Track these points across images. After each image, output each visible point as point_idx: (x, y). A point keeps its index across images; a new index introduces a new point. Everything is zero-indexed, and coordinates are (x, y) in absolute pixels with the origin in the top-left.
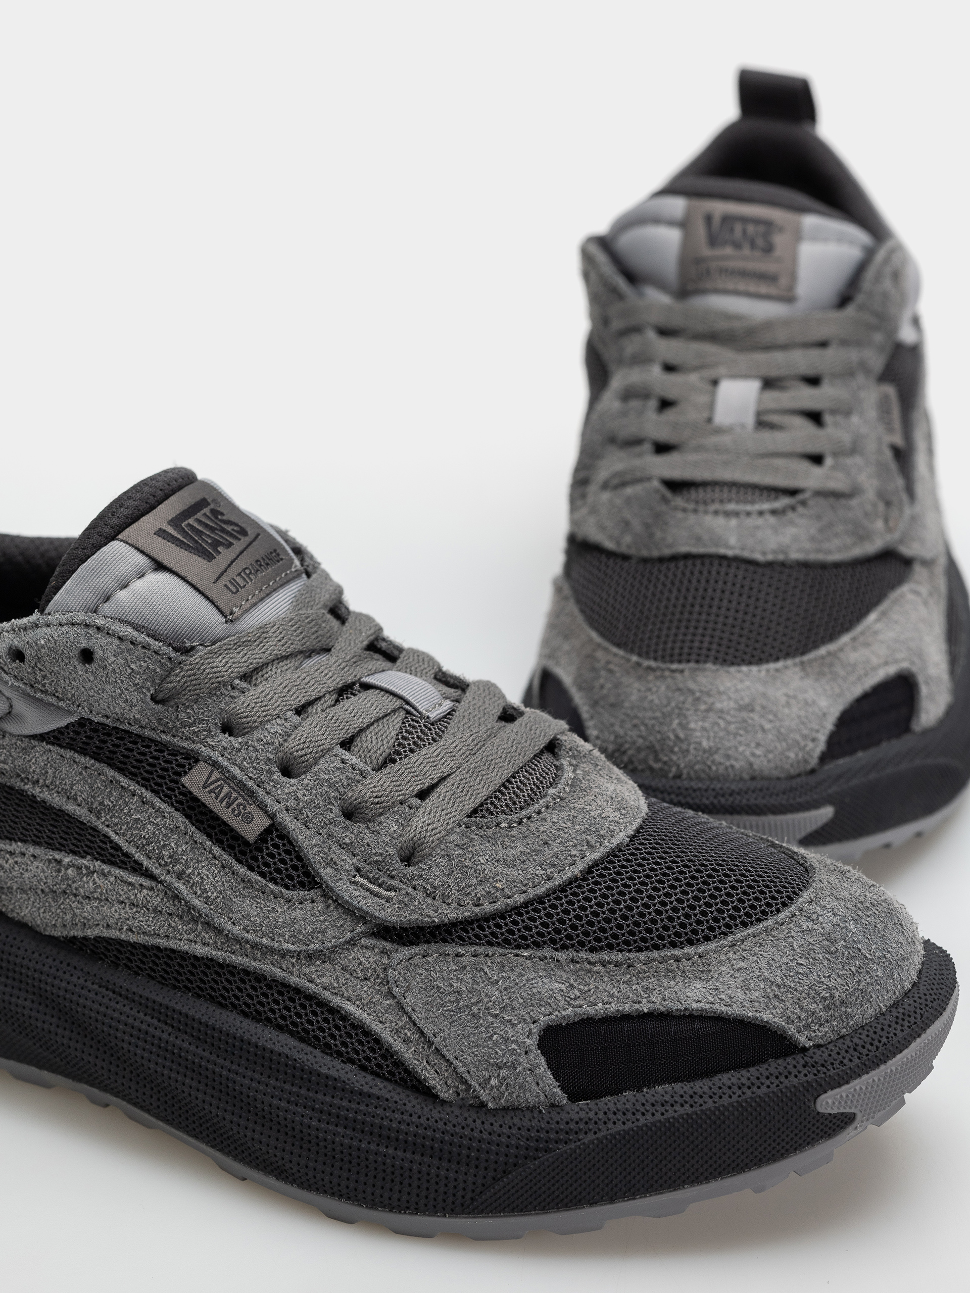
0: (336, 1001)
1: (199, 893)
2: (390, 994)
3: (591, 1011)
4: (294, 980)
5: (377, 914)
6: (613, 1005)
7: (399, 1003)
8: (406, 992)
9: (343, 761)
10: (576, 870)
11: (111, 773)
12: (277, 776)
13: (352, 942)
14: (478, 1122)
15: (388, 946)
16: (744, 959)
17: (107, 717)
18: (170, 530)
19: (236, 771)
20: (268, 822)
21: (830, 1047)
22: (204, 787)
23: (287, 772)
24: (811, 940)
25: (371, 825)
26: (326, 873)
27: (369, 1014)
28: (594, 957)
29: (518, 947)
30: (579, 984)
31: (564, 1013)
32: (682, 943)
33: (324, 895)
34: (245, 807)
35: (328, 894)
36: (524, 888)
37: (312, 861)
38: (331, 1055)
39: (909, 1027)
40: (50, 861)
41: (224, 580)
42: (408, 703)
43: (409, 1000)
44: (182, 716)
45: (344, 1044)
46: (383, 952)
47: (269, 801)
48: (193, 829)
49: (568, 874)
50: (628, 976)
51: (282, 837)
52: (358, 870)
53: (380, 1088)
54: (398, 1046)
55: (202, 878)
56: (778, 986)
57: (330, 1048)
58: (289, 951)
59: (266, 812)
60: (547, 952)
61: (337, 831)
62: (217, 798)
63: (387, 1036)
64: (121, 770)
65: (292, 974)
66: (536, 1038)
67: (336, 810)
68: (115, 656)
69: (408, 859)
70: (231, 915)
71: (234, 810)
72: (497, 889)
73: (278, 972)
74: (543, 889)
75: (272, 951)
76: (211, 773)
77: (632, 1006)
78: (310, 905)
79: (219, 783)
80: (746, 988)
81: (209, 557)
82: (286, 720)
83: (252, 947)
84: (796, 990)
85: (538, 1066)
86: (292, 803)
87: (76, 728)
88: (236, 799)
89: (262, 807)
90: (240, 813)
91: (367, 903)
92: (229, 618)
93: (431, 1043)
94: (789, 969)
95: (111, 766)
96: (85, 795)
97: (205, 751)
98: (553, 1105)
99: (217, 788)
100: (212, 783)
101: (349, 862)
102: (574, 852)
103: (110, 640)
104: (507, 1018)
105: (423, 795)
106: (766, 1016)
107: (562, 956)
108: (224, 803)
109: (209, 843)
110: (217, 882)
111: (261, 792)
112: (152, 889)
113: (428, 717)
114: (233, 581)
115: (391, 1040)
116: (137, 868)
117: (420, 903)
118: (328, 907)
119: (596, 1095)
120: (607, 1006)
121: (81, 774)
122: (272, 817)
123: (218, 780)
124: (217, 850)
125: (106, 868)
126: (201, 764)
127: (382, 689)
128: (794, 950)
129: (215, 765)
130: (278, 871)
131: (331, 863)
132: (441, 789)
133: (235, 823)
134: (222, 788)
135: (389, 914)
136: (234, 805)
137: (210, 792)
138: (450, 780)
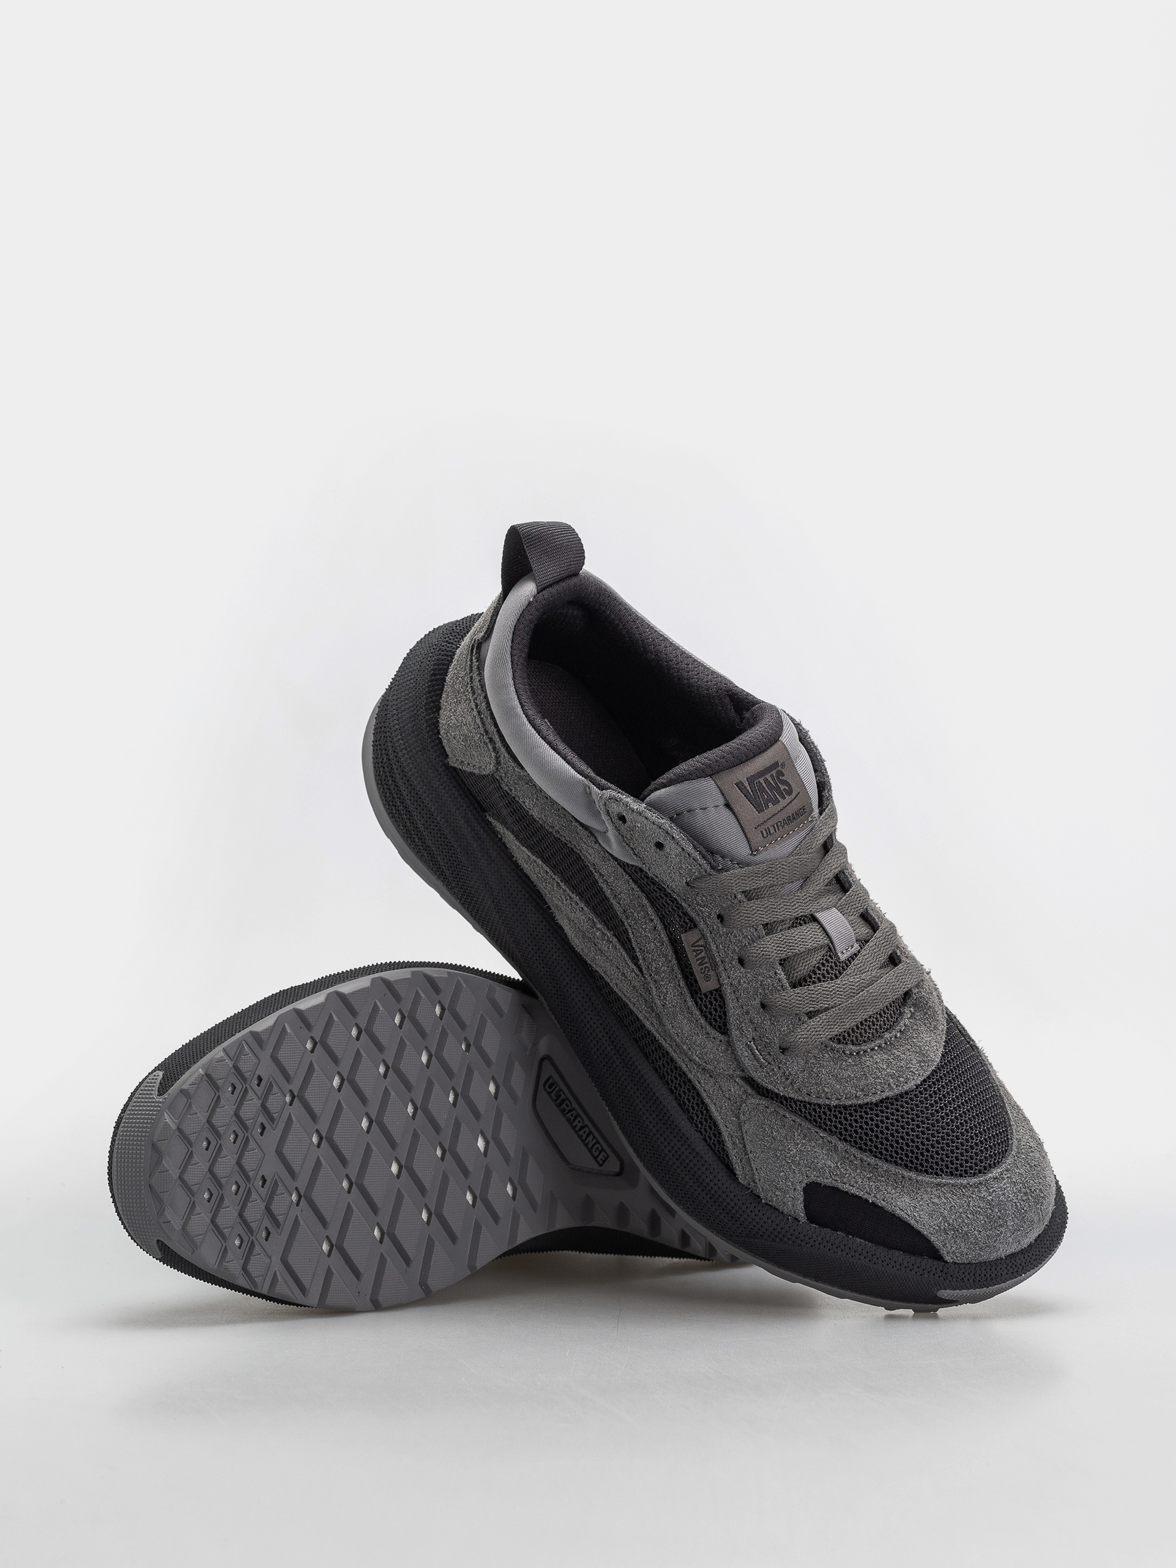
0: (708, 1101)
1: (662, 998)
2: (738, 1117)
3: (840, 1186)
4: (691, 1076)
5: (751, 1072)
6: (854, 1189)
7: (740, 1124)
8: (747, 1120)
9: (776, 973)
10: (874, 1099)
11: (645, 901)
12: (735, 962)
13: (731, 1077)
14: (753, 1205)
15: (750, 1091)
16: (939, 1197)
17: (657, 877)
18: (746, 784)
19: (714, 948)
20: (718, 986)
21: (962, 1267)
22: (693, 946)
23: (741, 962)
24: (982, 1205)
25: (773, 1019)
26: (735, 1033)
27: (722, 1118)
28: (859, 1155)
29: (820, 1127)
30: (842, 1168)
31: (825, 1181)
32: (911, 1167)
33: (728, 1042)
34: (709, 970)
35: (729, 1044)
36: (840, 1097)
37: (731, 1022)
38: (692, 1123)
39: (1012, 1273)
40: (589, 919)
41: (762, 828)
42: (832, 943)
43: (746, 1127)
44: (699, 898)
45: (701, 1123)
46: (745, 1092)
47: (724, 975)
48: (675, 962)
49: (868, 1100)
50: (872, 1175)
51: (721, 996)
52: (753, 1039)
53: (709, 1157)
54: (729, 1145)
55: (667, 992)
56: (949, 1224)
57: (693, 1120)
58: (695, 1060)
59: (719, 980)
60: (834, 1140)
61: (752, 1012)
62: (696, 956)
63: (725, 1135)
64: (652, 903)
65: (691, 1072)
66: (804, 1185)
67: (758, 1001)
68: (676, 855)
69: (783, 1050)
70: (673, 1022)
71: (702, 969)
72: (824, 1091)
73: (684, 1067)
74: (850, 1103)
75: (686, 1054)
76: (699, 940)
77: (864, 1195)
78: (718, 1042)
79: (701, 948)
80: (931, 1215)
81: (760, 810)
82: (756, 930)
83: (676, 1045)
84: (958, 1231)
85: (798, 1199)
86: (735, 982)
87: (637, 870)
88: (706, 963)
89: (718, 976)
90: (705, 972)
91: (748, 1062)
92: (754, 851)
93: (746, 1154)
94: (960, 1217)
95: (648, 897)
96: (625, 902)
97: (702, 925)
98: (796, 1219)
99: (699, 950)
100: (697, 946)
101: (750, 1033)
102: (879, 1087)
103: (677, 847)
104: (793, 1167)
105: (811, 1015)
106: (932, 1239)
107: (841, 1145)
108: (699, 962)
109: (680, 976)
110: (675, 999)
111: (721, 968)
112: (637, 976)
113: (839, 958)
114: (768, 830)
115: (727, 1139)
116: (635, 959)
117: (778, 1078)
118: (728, 1050)
119: (822, 1225)
120: (851, 1188)
121: (629, 890)
122: (721, 985)
123: (701, 946)
124: (682, 983)
125: (618, 946)
126: (696, 931)
127: (822, 926)
128: (969, 1206)
129: (703, 936)
130: (711, 1013)
131: (740, 1029)
132: (823, 1016)
133: (699, 976)
134: (701, 952)
135: (758, 1076)
136: (703, 967)
137: (694, 951)
138: (831, 1012)
